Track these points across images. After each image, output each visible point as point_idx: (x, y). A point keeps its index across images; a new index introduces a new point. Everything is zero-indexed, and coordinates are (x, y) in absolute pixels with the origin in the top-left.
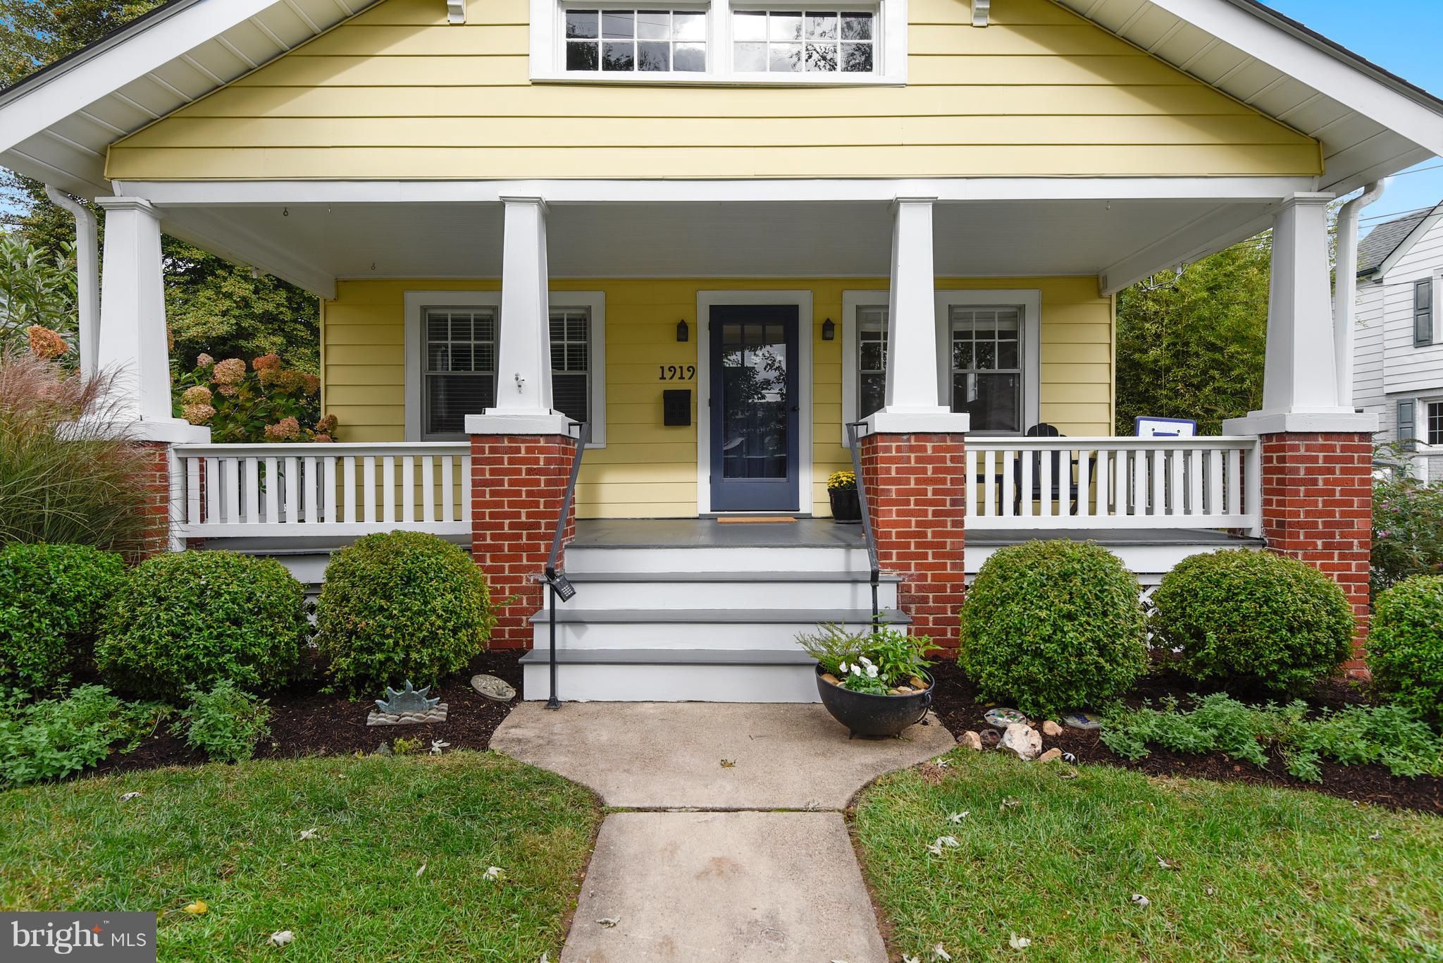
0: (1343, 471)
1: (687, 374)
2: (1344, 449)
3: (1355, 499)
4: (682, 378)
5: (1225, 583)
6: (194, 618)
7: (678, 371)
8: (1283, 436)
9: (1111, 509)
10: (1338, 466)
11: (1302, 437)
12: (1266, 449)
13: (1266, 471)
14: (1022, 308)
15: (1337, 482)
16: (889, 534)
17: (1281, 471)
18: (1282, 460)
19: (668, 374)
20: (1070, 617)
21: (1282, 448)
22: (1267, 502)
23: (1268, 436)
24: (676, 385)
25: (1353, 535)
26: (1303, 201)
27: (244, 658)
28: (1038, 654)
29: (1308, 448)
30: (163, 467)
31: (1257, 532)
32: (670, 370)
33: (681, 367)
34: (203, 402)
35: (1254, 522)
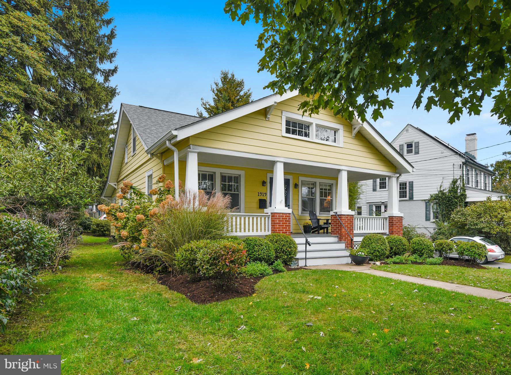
0: (399, 223)
1: (264, 195)
2: (399, 219)
5: (395, 240)
7: (262, 194)
8: (392, 217)
12: (389, 219)
13: (389, 223)
14: (332, 184)
16: (343, 234)
17: (392, 223)
18: (392, 221)
19: (260, 195)
20: (382, 245)
21: (393, 219)
22: (389, 228)
23: (390, 217)
24: (262, 198)
28: (378, 251)
31: (388, 233)
35: (387, 231)
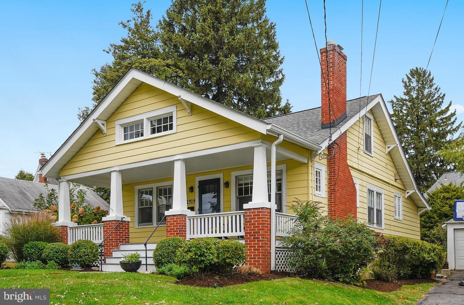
0: (258, 218)
2: (258, 212)
3: (260, 225)
4: (192, 203)
6: (51, 251)
7: (191, 201)
9: (224, 232)
10: (256, 217)
11: (248, 210)
15: (256, 221)
22: (245, 228)
24: (191, 205)
25: (260, 235)
26: (256, 146)
27: (57, 258)
29: (250, 213)
30: (67, 231)
32: (189, 201)
33: (192, 200)
34: (76, 218)
35: (243, 234)
